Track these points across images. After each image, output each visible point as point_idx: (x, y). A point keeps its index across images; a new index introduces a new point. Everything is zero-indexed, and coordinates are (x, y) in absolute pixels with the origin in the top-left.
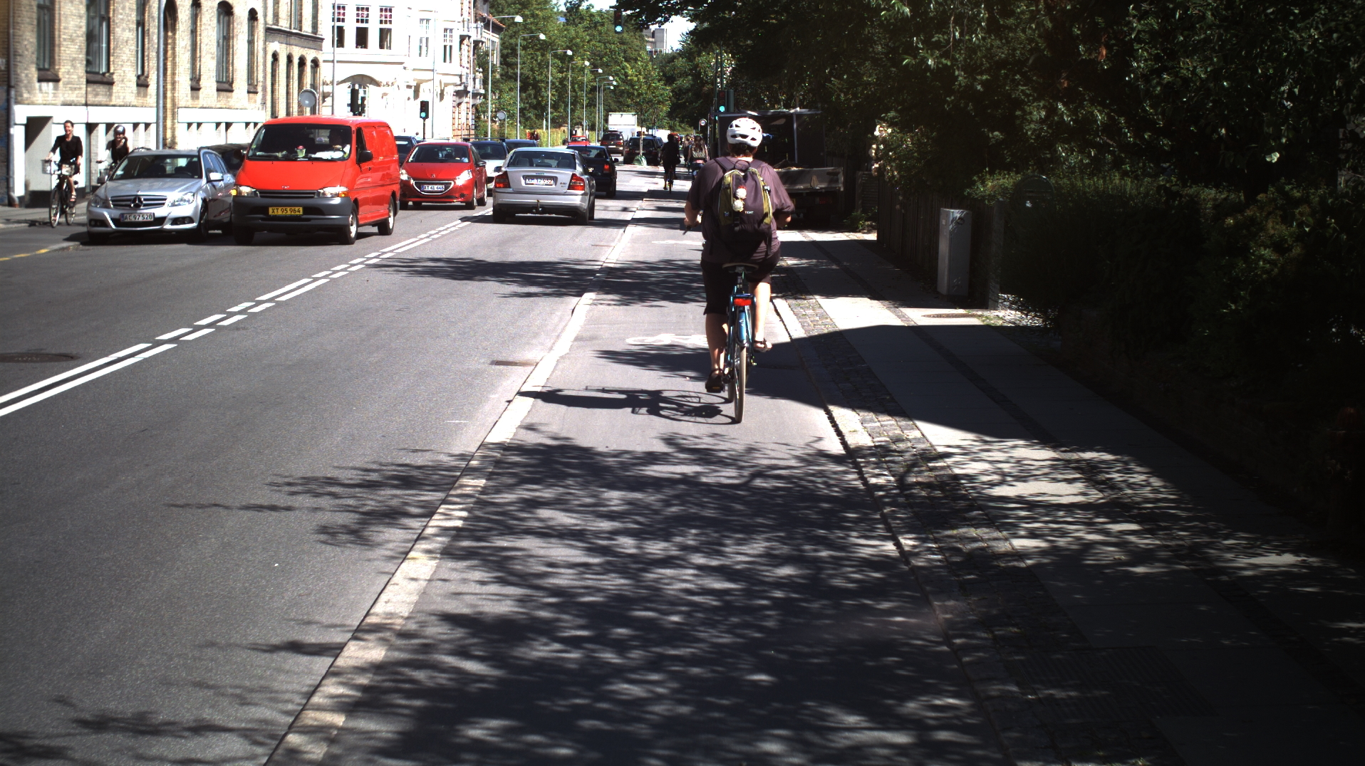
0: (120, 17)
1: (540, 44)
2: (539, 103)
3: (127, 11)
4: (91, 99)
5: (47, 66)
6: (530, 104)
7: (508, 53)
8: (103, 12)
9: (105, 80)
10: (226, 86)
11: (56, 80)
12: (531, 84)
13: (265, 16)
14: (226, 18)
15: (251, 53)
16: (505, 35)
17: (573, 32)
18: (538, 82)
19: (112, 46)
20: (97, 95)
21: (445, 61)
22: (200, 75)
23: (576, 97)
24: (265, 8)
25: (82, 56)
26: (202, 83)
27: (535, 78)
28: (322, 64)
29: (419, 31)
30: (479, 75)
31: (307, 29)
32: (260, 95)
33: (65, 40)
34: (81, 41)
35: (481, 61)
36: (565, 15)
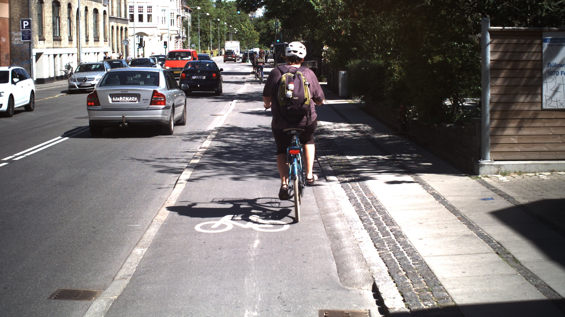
0: (63, 16)
1: (206, 16)
2: (207, 40)
3: (65, 14)
4: (55, 46)
5: (41, 35)
6: (203, 40)
7: (194, 21)
8: (57, 15)
9: (58, 39)
10: (97, 39)
11: (44, 40)
12: (203, 33)
13: (109, 13)
14: (96, 14)
15: (104, 26)
16: (193, 13)
17: (219, 11)
18: (206, 31)
19: (61, 27)
20: (56, 44)
21: (171, 25)
22: (88, 36)
23: (221, 37)
24: (109, 10)
25: (52, 31)
26: (90, 38)
27: (204, 30)
28: (128, 29)
29: (162, 14)
30: (184, 30)
31: (123, 16)
32: (108, 42)
33: (46, 25)
34: (51, 25)
35: (185, 24)
36: (216, 4)
